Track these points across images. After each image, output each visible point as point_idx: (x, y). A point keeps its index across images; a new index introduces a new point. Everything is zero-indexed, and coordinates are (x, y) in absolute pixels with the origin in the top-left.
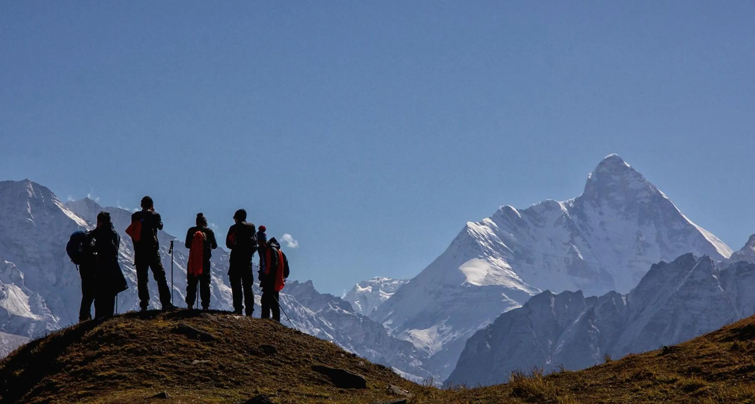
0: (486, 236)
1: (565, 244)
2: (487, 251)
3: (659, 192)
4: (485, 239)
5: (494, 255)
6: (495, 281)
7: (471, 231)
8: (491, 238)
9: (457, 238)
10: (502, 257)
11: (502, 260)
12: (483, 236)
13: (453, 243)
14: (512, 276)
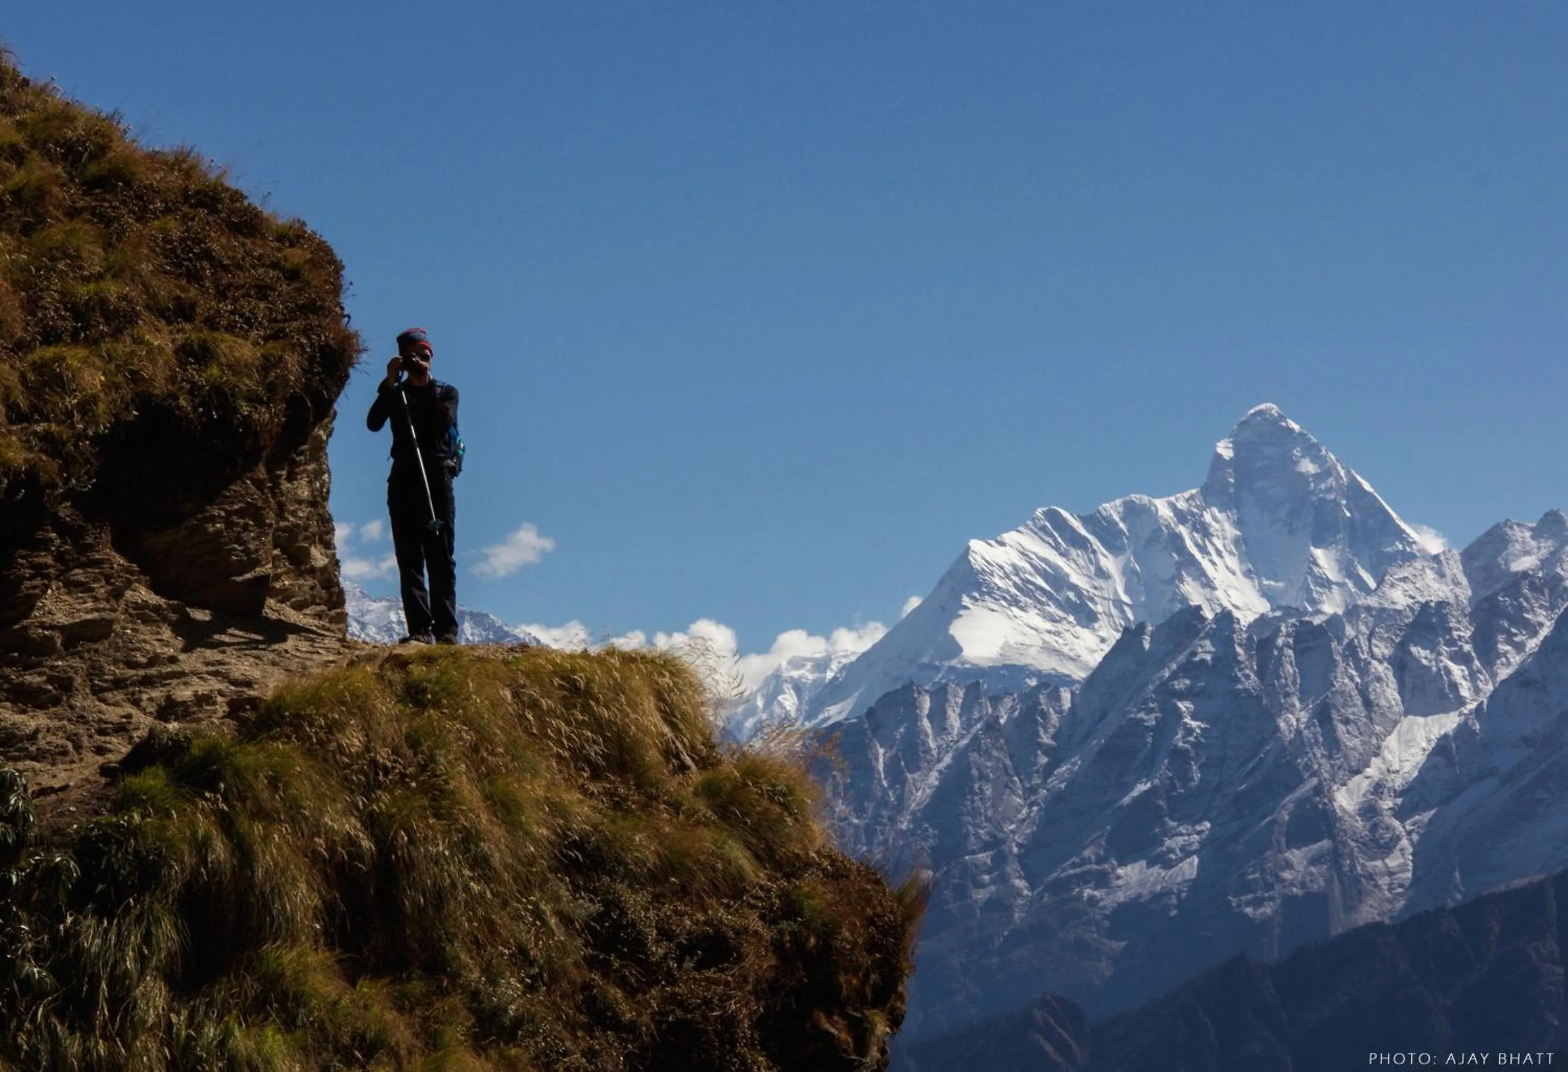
0: (1008, 569)
1: (1163, 582)
2: (1008, 597)
3: (1355, 478)
4: (1005, 572)
5: (1021, 604)
6: (1018, 656)
7: (977, 557)
8: (1017, 570)
9: (950, 573)
10: (1039, 610)
11: (1038, 614)
12: (1001, 567)
13: (941, 583)
14: (1057, 646)
